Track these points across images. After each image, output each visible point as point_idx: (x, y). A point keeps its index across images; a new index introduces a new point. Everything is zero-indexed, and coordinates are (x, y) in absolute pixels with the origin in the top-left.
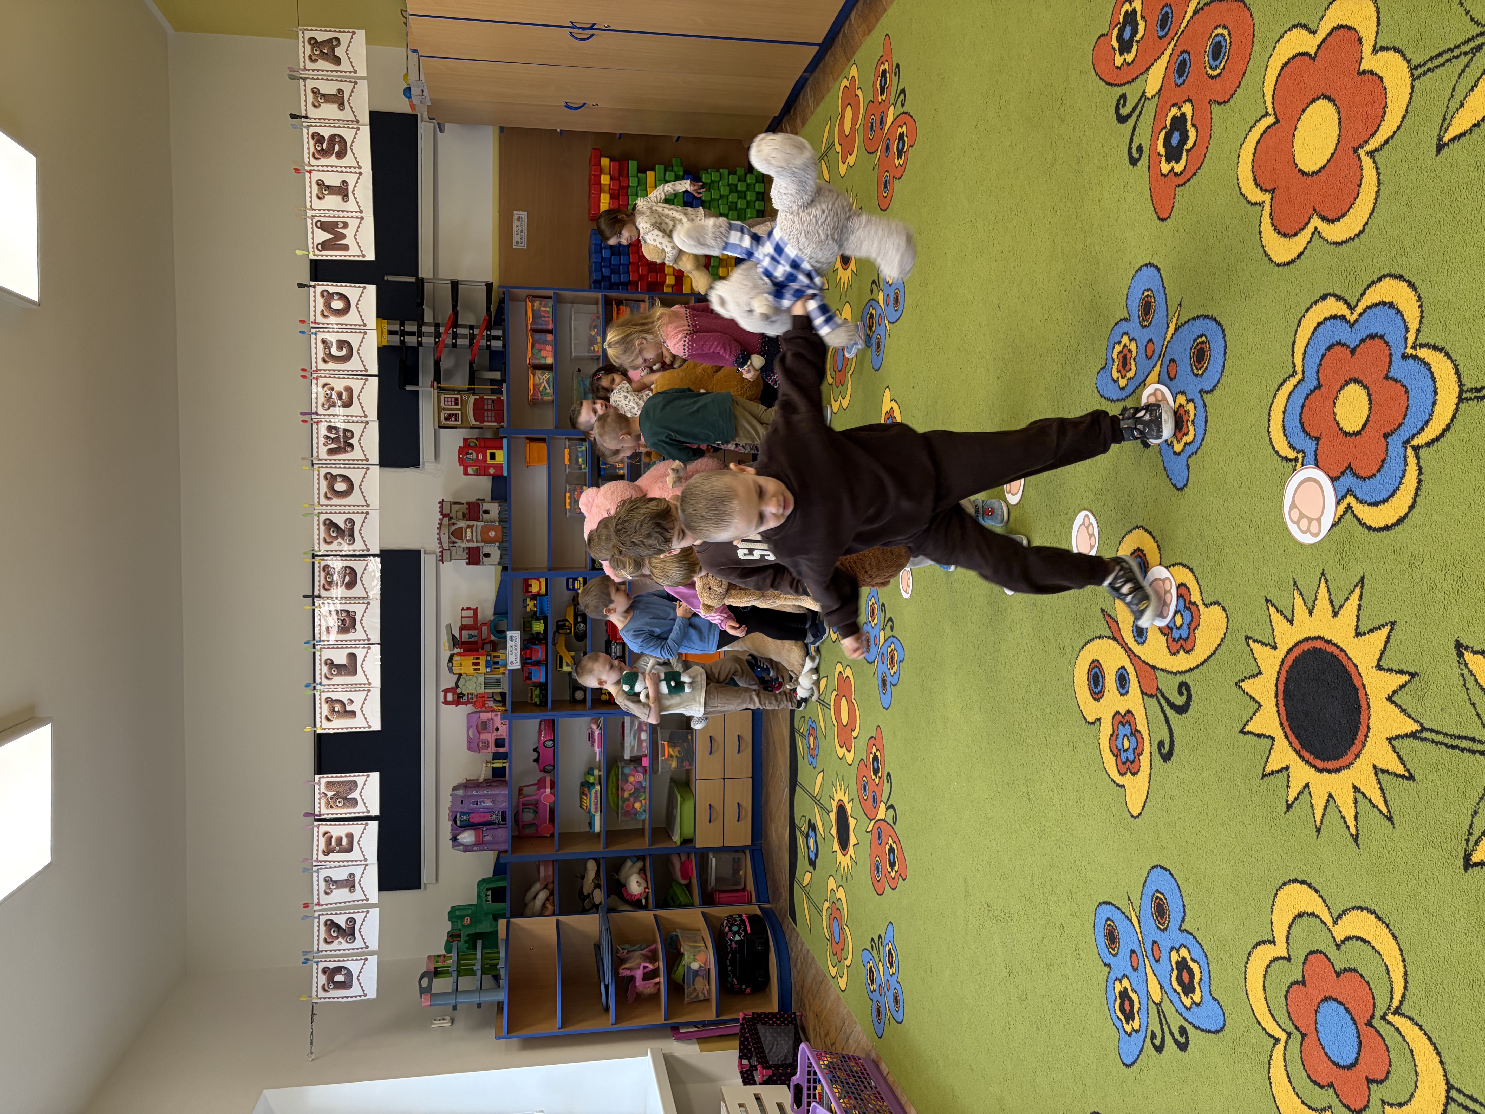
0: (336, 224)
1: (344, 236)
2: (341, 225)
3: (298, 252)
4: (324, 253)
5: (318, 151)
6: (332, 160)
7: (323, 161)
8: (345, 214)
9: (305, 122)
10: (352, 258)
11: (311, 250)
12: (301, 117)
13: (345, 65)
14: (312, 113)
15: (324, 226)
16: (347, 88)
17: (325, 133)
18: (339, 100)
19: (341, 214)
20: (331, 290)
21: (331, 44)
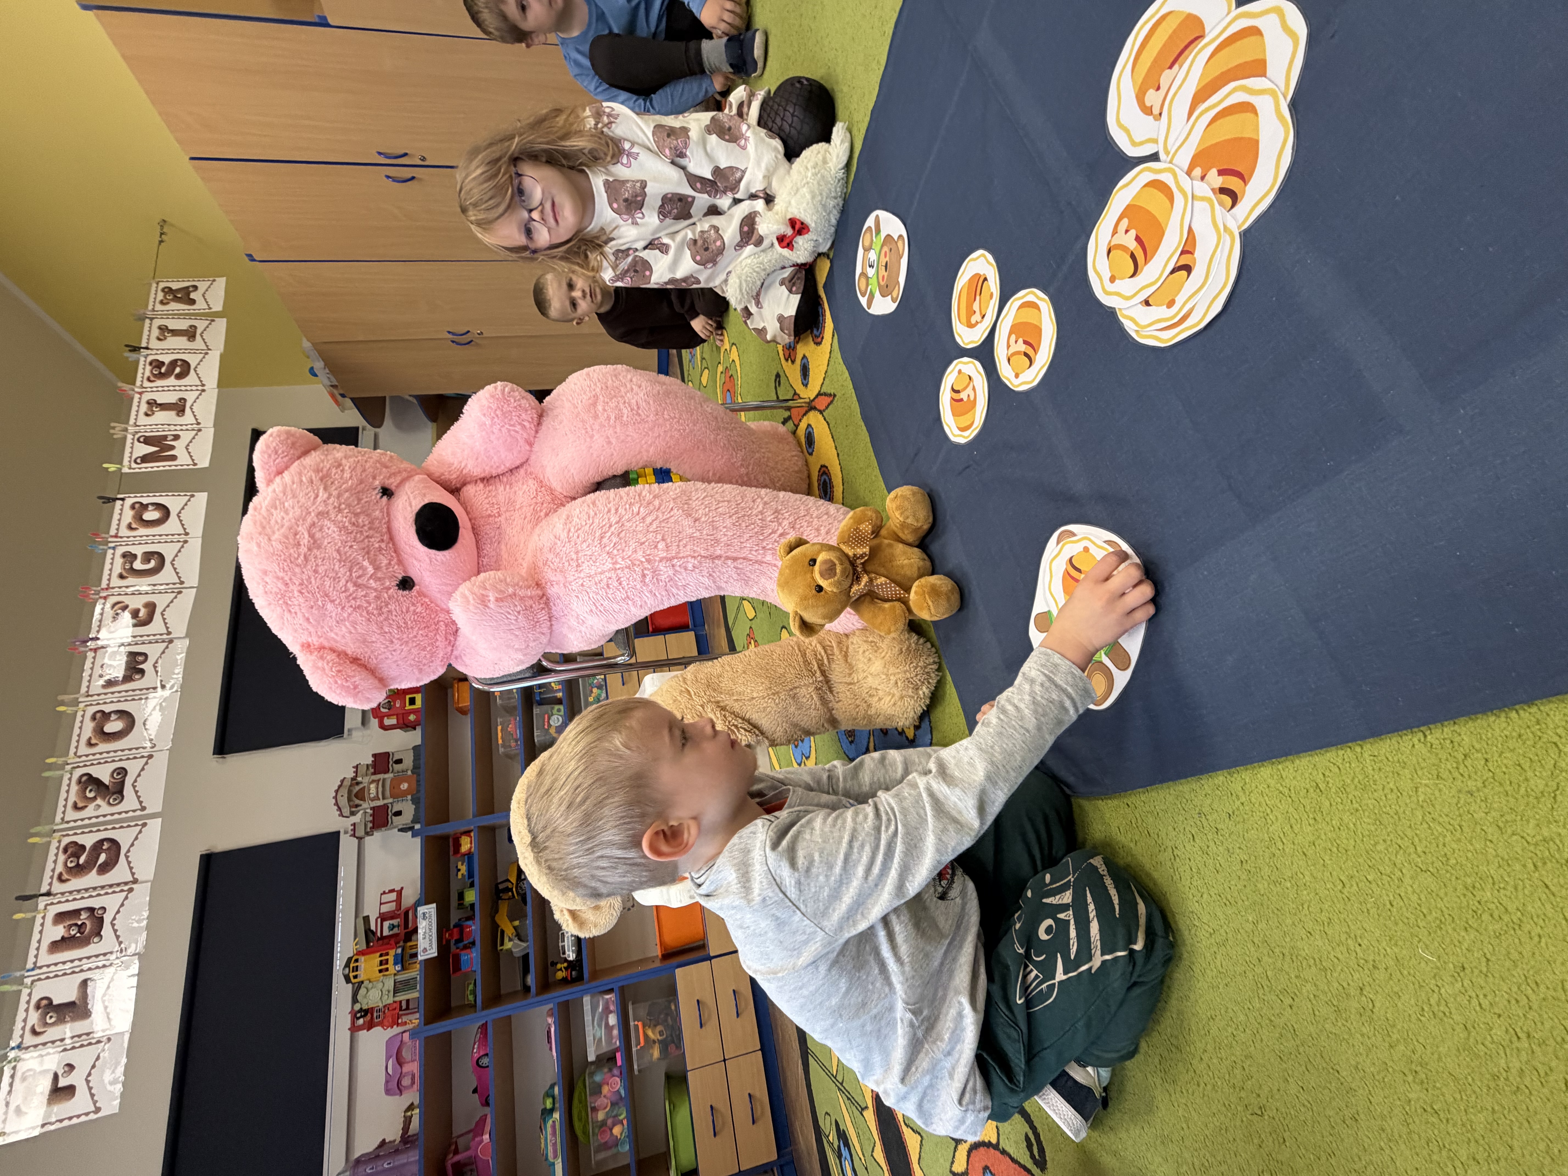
0: (165, 437)
1: (172, 448)
2: (170, 438)
3: (109, 467)
4: (143, 465)
5: (155, 376)
6: (171, 381)
7: (159, 383)
8: (178, 428)
9: (144, 352)
10: (180, 468)
11: (126, 463)
12: (139, 348)
13: (200, 305)
14: (154, 344)
15: (148, 441)
16: (201, 325)
17: (167, 359)
18: (190, 334)
19: (172, 428)
20: (145, 501)
21: (186, 291)
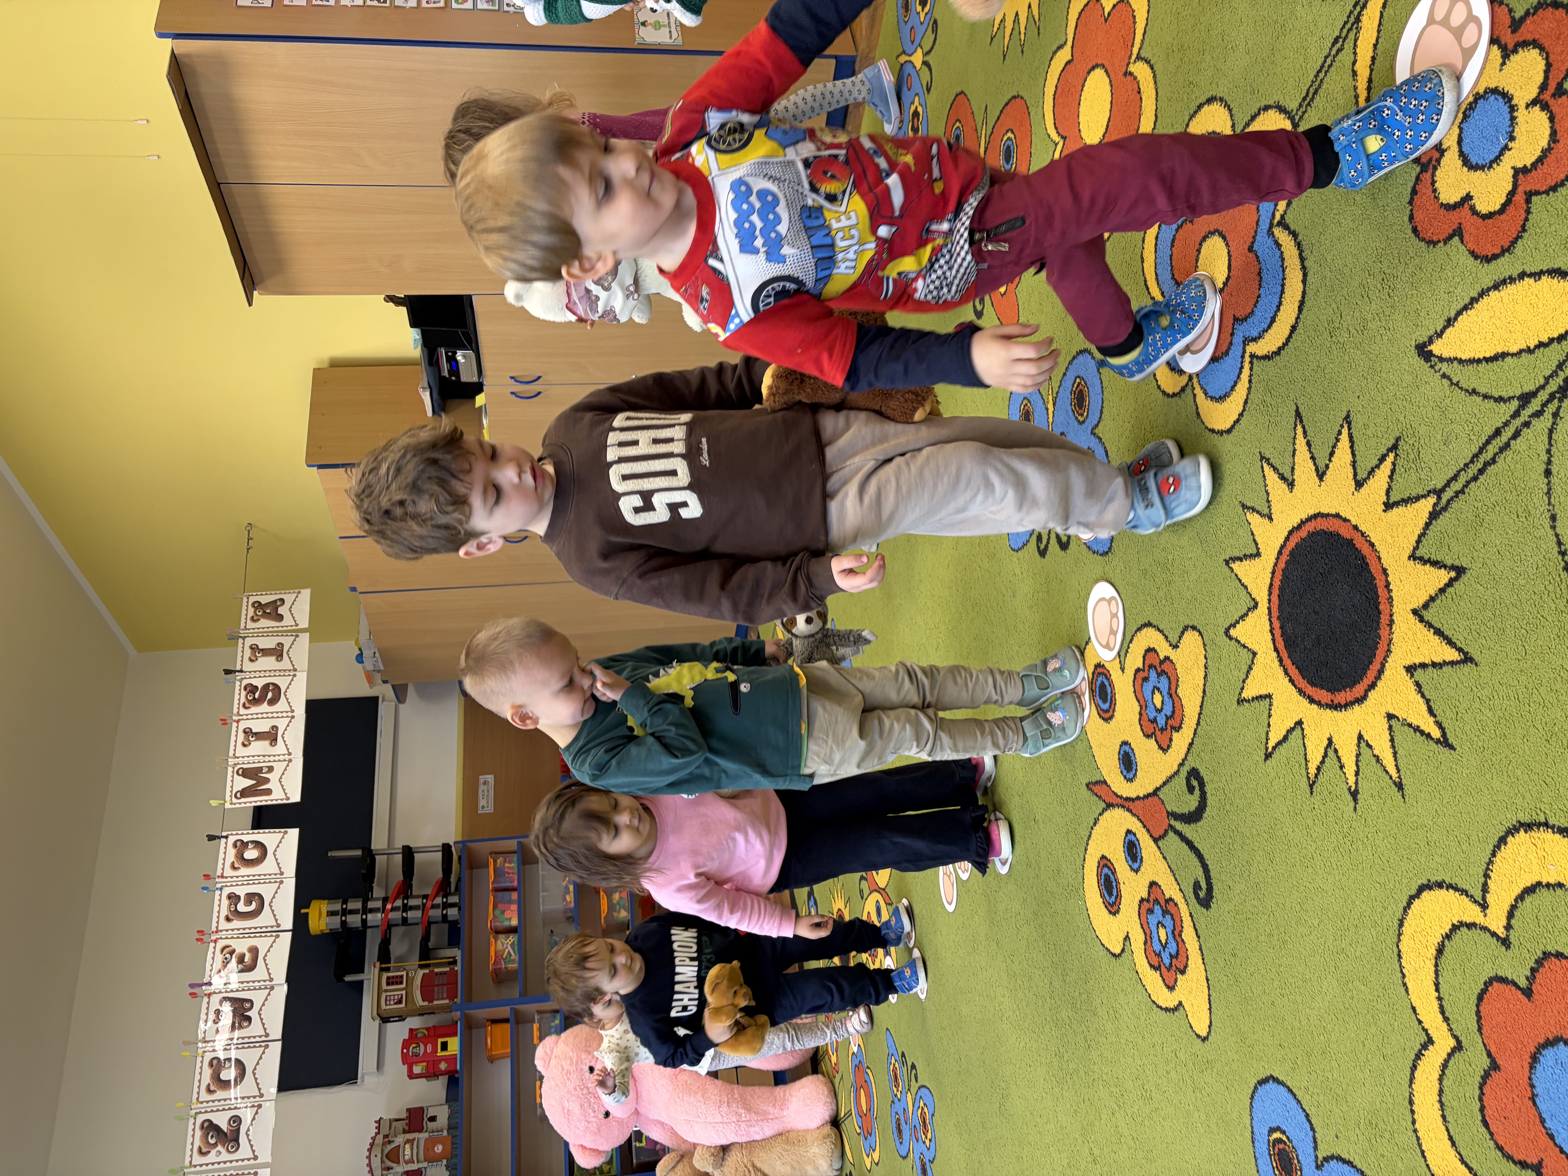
0: (260, 769)
1: (267, 781)
2: (265, 770)
3: (214, 803)
4: (243, 800)
5: (250, 701)
6: (264, 707)
7: (254, 709)
8: (272, 759)
9: (239, 676)
10: (274, 802)
11: (228, 798)
12: (235, 672)
13: (288, 621)
14: (248, 666)
15: (246, 773)
16: (287, 641)
17: (259, 683)
18: (278, 652)
19: (267, 759)
20: (246, 838)
21: (275, 605)
